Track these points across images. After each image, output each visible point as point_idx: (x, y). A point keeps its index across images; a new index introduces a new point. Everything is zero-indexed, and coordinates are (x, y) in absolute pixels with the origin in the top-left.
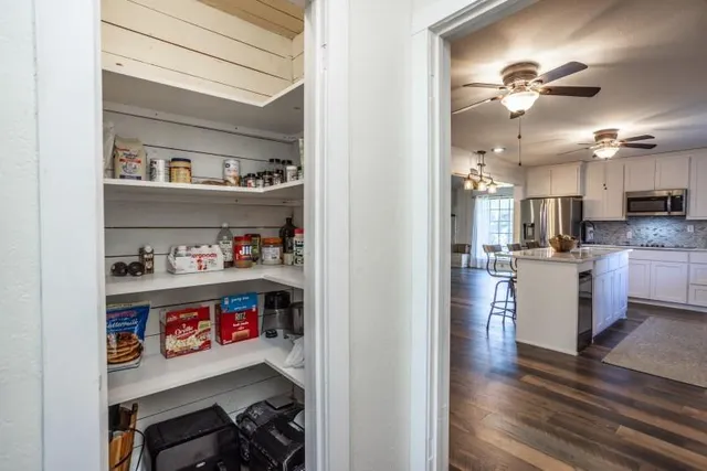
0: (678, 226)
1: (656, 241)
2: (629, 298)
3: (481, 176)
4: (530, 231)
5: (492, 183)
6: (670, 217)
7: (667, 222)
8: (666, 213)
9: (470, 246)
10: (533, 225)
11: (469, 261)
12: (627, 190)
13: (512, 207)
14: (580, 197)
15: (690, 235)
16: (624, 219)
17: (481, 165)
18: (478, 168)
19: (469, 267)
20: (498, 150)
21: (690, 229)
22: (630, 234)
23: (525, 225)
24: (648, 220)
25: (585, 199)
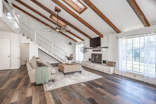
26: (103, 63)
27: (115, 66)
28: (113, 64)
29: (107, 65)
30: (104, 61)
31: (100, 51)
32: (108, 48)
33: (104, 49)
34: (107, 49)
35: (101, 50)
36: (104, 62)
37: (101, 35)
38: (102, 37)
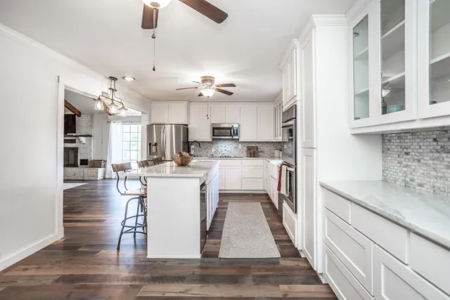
0: (235, 145)
1: (226, 154)
2: (220, 190)
3: (112, 100)
4: (154, 149)
5: (123, 107)
6: (233, 140)
7: (230, 143)
8: (231, 137)
9: (105, 161)
10: (156, 144)
11: (105, 174)
12: (213, 122)
13: (140, 131)
14: (187, 125)
15: (240, 150)
16: (211, 140)
17: (113, 90)
18: (110, 92)
19: (104, 178)
20: (129, 79)
21: (240, 146)
22: (213, 150)
23: (150, 144)
24: (221, 141)
25: (189, 126)
26: (81, 164)
27: (105, 167)
28: (103, 164)
29: (91, 167)
30: (81, 160)
31: (73, 141)
32: (91, 136)
33: (83, 139)
34: (89, 138)
35: (77, 141)
36: (84, 162)
37: (77, 113)
38: (79, 116)
